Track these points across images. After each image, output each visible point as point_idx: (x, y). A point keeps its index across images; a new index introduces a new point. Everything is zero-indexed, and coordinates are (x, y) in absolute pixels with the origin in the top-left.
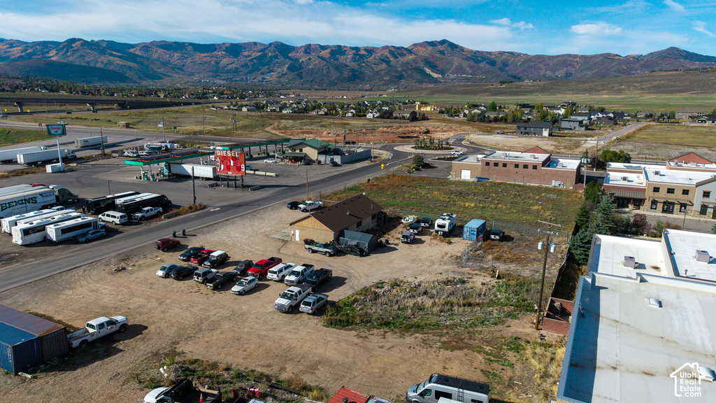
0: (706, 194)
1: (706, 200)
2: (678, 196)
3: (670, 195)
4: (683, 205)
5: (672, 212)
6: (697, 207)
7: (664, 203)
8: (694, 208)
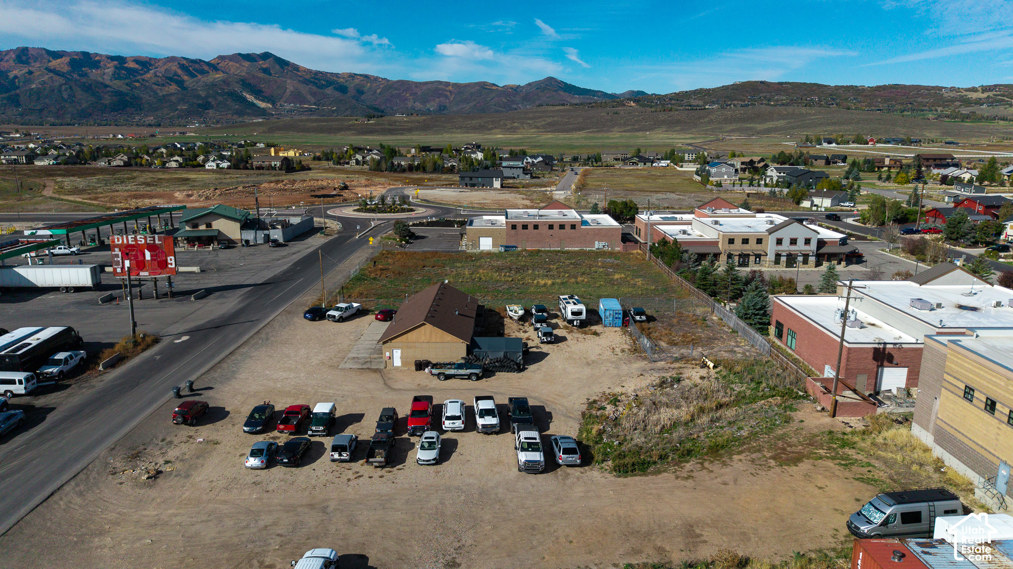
0: (779, 242)
1: (780, 248)
2: (752, 246)
3: (746, 247)
4: (758, 256)
5: (747, 265)
6: (771, 257)
7: (740, 255)
8: (768, 258)
